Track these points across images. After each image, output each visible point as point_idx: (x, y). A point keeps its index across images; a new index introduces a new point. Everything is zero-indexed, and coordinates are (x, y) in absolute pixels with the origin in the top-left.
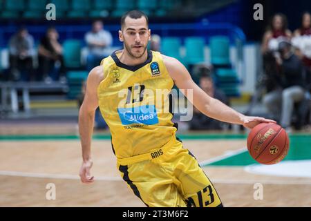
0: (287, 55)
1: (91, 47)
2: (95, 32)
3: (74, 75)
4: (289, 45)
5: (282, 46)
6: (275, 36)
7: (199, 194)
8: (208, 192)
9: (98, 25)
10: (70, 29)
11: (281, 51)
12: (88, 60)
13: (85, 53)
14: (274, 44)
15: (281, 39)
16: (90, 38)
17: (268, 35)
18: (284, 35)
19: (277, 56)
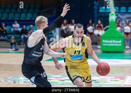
0: (67, 31)
1: (14, 28)
2: (15, 24)
3: (9, 35)
4: (68, 28)
5: (66, 28)
6: (64, 26)
7: (88, 77)
8: (90, 77)
9: (16, 22)
10: (8, 23)
11: (66, 30)
12: (13, 31)
13: (12, 29)
14: (64, 28)
15: (66, 26)
16: (14, 25)
17: (62, 25)
18: (67, 25)
19: (65, 31)
